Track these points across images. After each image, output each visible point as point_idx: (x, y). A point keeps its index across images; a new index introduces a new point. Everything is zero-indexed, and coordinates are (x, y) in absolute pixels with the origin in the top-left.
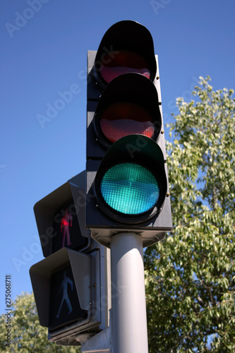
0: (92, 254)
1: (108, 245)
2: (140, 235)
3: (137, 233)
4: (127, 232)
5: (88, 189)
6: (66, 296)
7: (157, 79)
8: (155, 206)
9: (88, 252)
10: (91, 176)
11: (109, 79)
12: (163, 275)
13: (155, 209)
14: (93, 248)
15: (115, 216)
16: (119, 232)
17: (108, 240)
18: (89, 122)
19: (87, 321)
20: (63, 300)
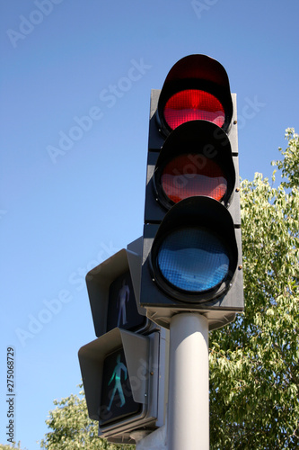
0: (151, 335)
1: (167, 326)
2: (205, 316)
3: (202, 313)
4: (189, 312)
5: (144, 259)
6: (119, 386)
7: (235, 123)
8: (223, 281)
9: (146, 333)
10: (148, 244)
11: (175, 125)
12: (260, 356)
13: (224, 285)
14: (151, 329)
15: (174, 293)
16: (180, 312)
17: (167, 320)
18: (150, 178)
19: (141, 416)
20: (115, 390)
